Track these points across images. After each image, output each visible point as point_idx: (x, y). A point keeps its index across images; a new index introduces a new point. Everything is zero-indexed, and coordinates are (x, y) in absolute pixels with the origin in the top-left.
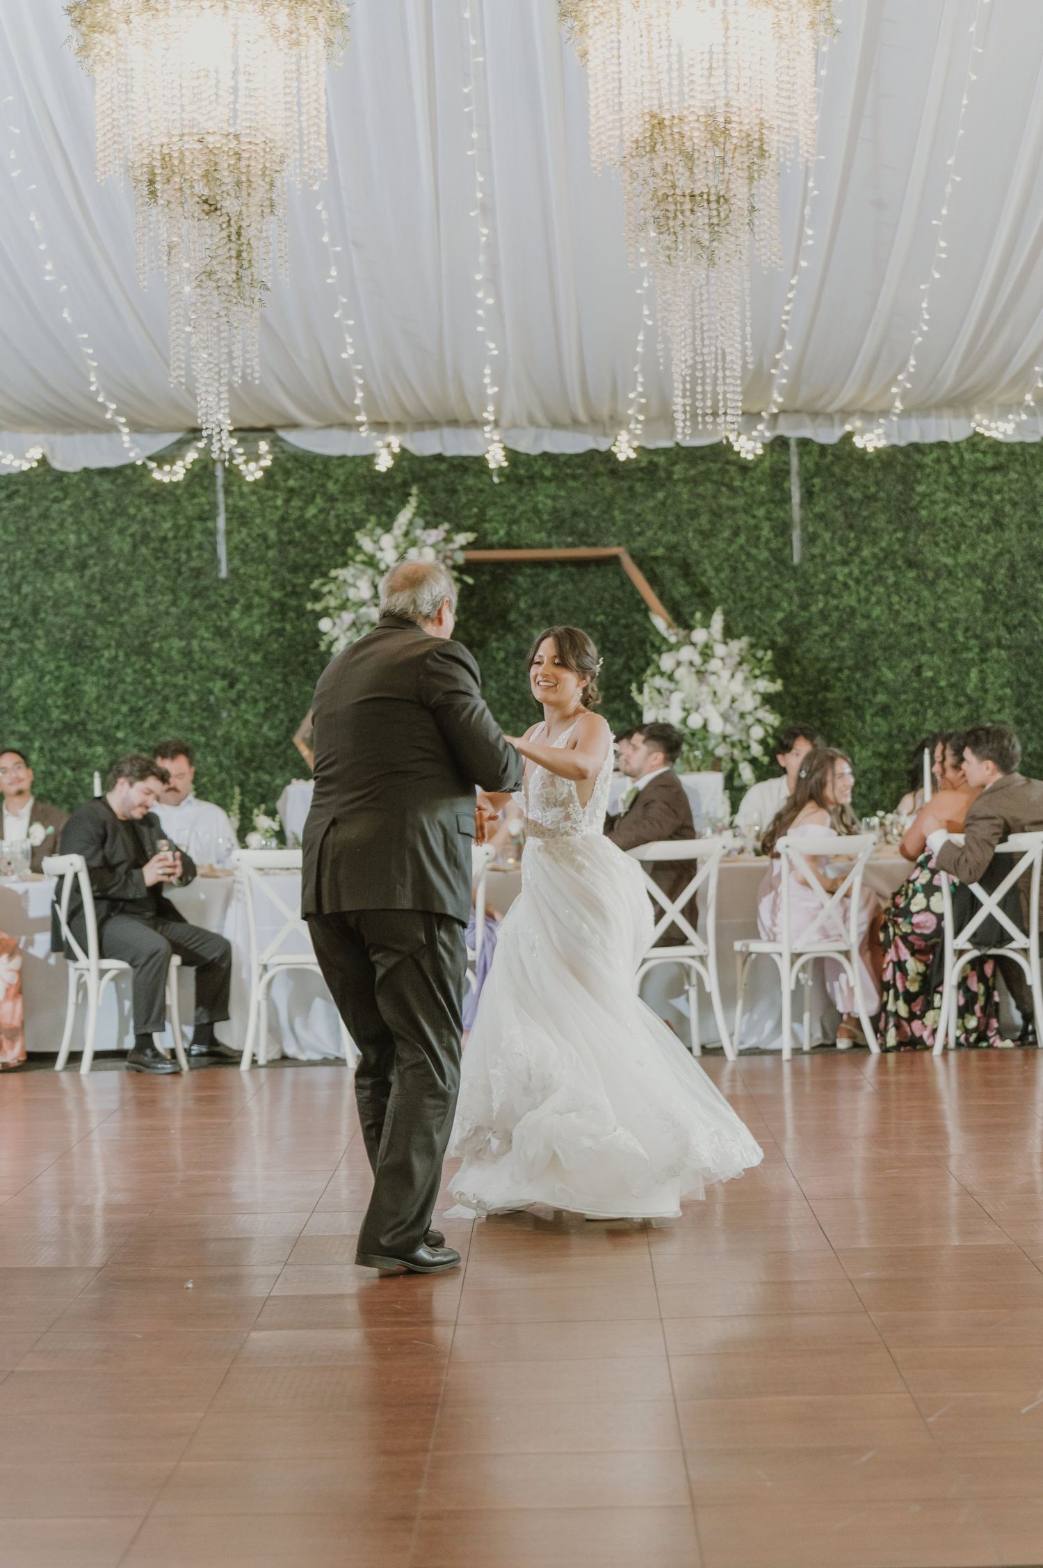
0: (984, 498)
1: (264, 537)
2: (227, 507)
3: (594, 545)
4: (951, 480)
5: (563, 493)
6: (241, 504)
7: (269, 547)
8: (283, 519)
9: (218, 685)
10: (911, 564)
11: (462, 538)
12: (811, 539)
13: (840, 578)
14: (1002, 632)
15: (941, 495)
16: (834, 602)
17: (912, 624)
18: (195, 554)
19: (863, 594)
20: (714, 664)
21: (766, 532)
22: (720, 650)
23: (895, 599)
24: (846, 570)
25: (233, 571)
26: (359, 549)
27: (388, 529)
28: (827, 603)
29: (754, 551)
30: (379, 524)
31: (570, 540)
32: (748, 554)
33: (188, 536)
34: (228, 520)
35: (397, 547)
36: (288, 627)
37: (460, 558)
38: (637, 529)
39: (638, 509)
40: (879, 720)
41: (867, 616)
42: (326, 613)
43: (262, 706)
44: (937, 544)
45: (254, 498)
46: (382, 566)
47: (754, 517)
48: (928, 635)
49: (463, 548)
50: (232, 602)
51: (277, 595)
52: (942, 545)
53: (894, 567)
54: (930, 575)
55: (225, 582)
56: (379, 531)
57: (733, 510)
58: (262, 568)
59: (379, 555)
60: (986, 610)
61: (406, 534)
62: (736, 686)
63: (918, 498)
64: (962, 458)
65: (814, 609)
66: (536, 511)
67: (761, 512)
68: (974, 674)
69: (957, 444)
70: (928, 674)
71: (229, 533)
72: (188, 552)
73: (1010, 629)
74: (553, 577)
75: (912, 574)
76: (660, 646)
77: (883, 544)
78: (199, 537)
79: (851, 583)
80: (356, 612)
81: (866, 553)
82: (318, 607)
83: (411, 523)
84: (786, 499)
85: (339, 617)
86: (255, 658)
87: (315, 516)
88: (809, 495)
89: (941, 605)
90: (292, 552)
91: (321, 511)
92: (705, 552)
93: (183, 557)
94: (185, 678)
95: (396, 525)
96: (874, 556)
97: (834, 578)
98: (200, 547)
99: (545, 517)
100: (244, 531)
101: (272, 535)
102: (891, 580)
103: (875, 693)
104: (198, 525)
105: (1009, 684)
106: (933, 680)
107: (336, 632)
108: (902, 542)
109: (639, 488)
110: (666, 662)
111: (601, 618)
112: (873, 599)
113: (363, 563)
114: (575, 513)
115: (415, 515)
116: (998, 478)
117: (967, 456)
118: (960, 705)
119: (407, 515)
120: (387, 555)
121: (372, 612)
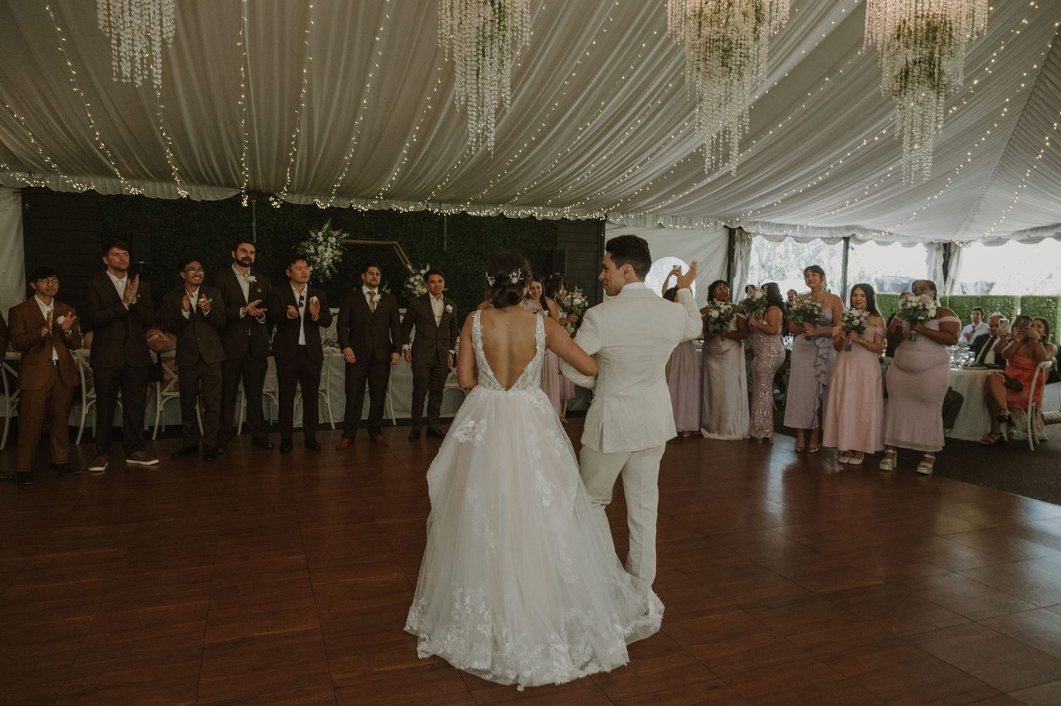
0: (501, 235)
1: (270, 230)
2: (256, 216)
3: (383, 240)
4: (491, 229)
6: (262, 218)
7: (271, 234)
8: (277, 224)
11: (344, 235)
12: (449, 244)
13: (458, 256)
15: (489, 233)
19: (465, 261)
21: (436, 240)
23: (474, 263)
24: (460, 253)
25: (258, 240)
26: (310, 236)
27: (320, 230)
28: (454, 263)
29: (432, 246)
30: (316, 228)
31: (374, 238)
32: (430, 247)
33: (242, 227)
34: (257, 223)
35: (323, 236)
36: (278, 261)
37: (343, 241)
38: (397, 236)
39: (397, 230)
41: (466, 268)
44: (487, 248)
45: (266, 216)
46: (319, 242)
47: (433, 235)
49: (344, 238)
51: (274, 250)
53: (474, 253)
56: (316, 230)
57: (426, 233)
58: (269, 240)
59: (318, 238)
61: (326, 232)
63: (482, 233)
64: (496, 221)
65: (450, 265)
67: (435, 234)
69: (495, 217)
71: (256, 227)
72: (242, 233)
75: (479, 257)
76: (409, 274)
77: (471, 247)
78: (245, 228)
79: (462, 257)
81: (466, 249)
83: (328, 229)
84: (442, 231)
87: (288, 224)
88: (449, 229)
90: (280, 236)
91: (290, 222)
92: (418, 245)
95: (323, 228)
96: (469, 250)
97: (456, 255)
98: (246, 231)
99: (367, 230)
100: (262, 227)
101: (272, 230)
102: (473, 257)
104: (245, 224)
108: (477, 246)
110: (412, 280)
112: (468, 263)
113: (312, 241)
115: (330, 226)
116: (506, 229)
117: (498, 221)
119: (326, 226)
120: (321, 239)
121: (315, 258)
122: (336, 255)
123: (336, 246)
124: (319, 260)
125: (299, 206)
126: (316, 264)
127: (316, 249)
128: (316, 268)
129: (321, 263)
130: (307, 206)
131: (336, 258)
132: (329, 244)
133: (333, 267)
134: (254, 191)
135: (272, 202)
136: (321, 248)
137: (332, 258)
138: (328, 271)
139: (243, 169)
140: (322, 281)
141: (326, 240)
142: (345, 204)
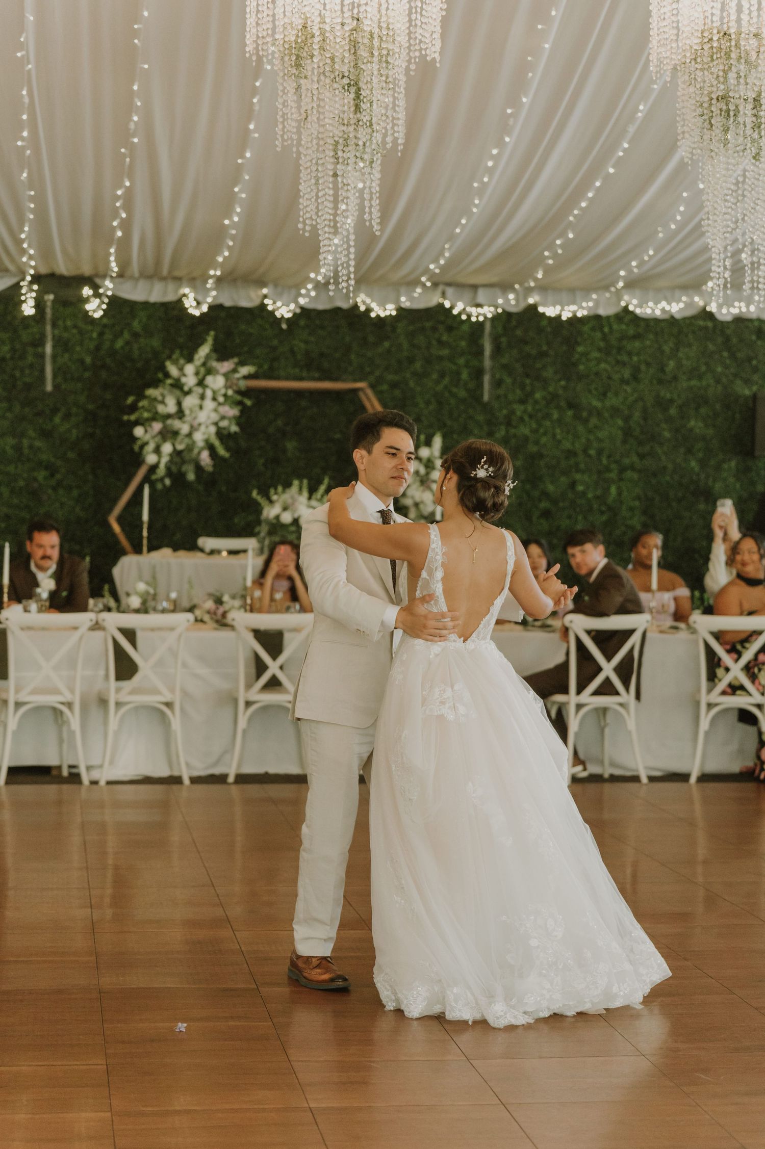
0: (625, 358)
1: (82, 362)
2: (54, 336)
3: (336, 379)
4: (602, 344)
5: (312, 339)
6: (66, 335)
7: (85, 370)
8: (98, 348)
9: (41, 475)
10: (570, 406)
11: (245, 370)
12: (497, 384)
13: (519, 413)
14: (635, 458)
15: (595, 354)
16: (513, 431)
17: (569, 451)
18: (27, 372)
19: (534, 426)
21: (465, 375)
23: (558, 431)
24: (522, 407)
25: (56, 387)
26: (167, 375)
27: (190, 360)
28: (507, 432)
29: (454, 390)
30: (182, 355)
31: (317, 375)
32: (450, 392)
33: (22, 357)
34: (54, 347)
35: (197, 374)
36: (98, 431)
37: (243, 384)
38: (368, 369)
39: (369, 354)
40: (543, 521)
41: (537, 443)
42: (137, 423)
43: (75, 493)
44: (590, 391)
45: (75, 331)
46: (186, 388)
47: (455, 364)
48: (581, 457)
49: (245, 377)
50: (55, 411)
51: (91, 407)
52: (594, 392)
53: (558, 407)
54: (585, 414)
55: (50, 394)
56: (182, 361)
57: (440, 358)
58: (79, 385)
59: (183, 380)
60: (624, 442)
61: (204, 364)
63: (577, 356)
64: (611, 327)
66: (292, 351)
67: (461, 361)
68: (613, 490)
69: (608, 318)
70: (580, 488)
71: (54, 357)
72: (22, 371)
73: (642, 457)
74: (304, 403)
75: (570, 413)
77: (551, 389)
78: (30, 359)
79: (526, 418)
80: (163, 422)
81: (538, 396)
82: (133, 417)
83: (208, 357)
84: (480, 353)
85: (150, 426)
86: (71, 455)
87: (122, 348)
88: (497, 350)
89: (592, 437)
90: (104, 374)
91: (127, 343)
92: (418, 389)
93: (18, 374)
94: (16, 468)
95: (196, 357)
96: (544, 398)
97: (513, 412)
98: (31, 366)
99: (299, 357)
100: (67, 356)
101: (88, 360)
102: (556, 416)
103: (540, 500)
104: (30, 350)
105: (638, 498)
106: (584, 493)
107: (147, 437)
108: (565, 388)
109: (371, 339)
111: (338, 436)
112: (541, 431)
113: (172, 385)
114: (322, 355)
115: (211, 350)
116: (637, 344)
117: (615, 327)
118: (602, 513)
119: (204, 351)
120: (190, 380)
121: (176, 424)
122: (223, 418)
123: (225, 395)
124: (185, 429)
125: (146, 305)
126: (180, 438)
127: (179, 404)
128: (180, 447)
129: (189, 435)
130: (165, 305)
131: (224, 424)
132: (209, 393)
133: (217, 443)
134: (52, 276)
135: (87, 300)
136: (189, 402)
137: (216, 424)
138: (205, 457)
139: (23, 252)
140: (191, 476)
141: (201, 383)
142: (247, 299)
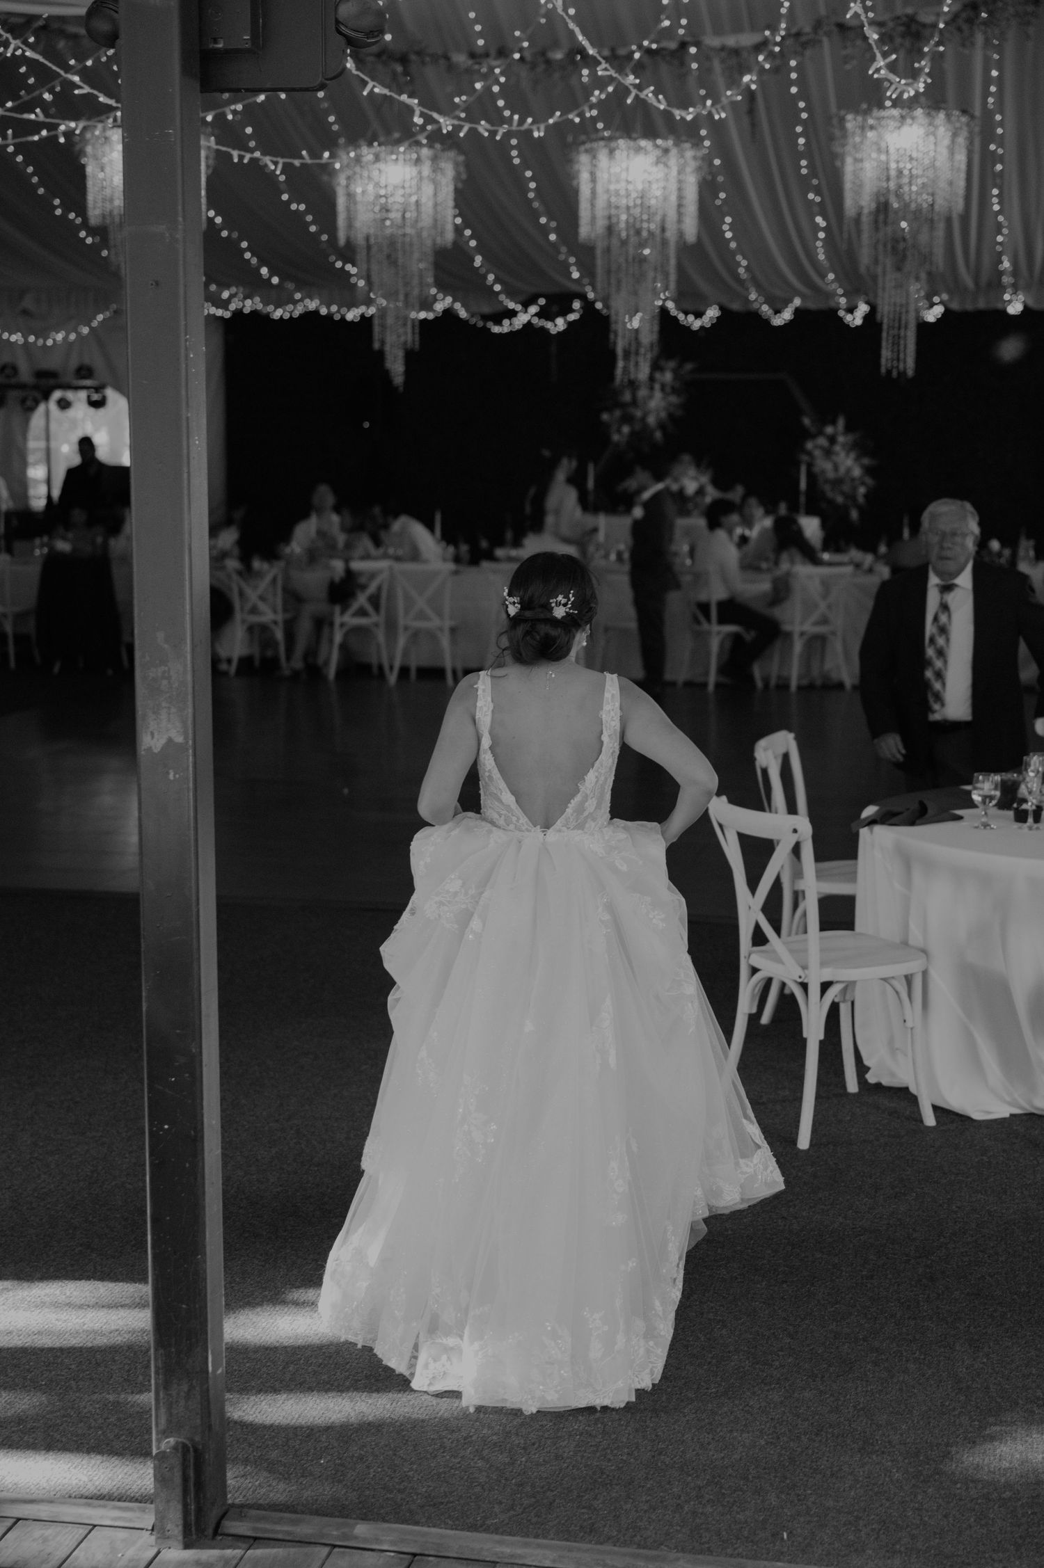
1: (579, 358)
3: (770, 372)
7: (582, 365)
20: (837, 448)
22: (841, 439)
25: (559, 378)
34: (557, 348)
37: (687, 377)
42: (604, 410)
49: (691, 372)
62: (849, 462)
71: (558, 356)
78: (540, 358)
80: (622, 409)
82: (602, 405)
85: (614, 412)
86: (570, 433)
100: (566, 355)
101: (584, 357)
104: (540, 351)
107: (611, 421)
110: (808, 445)
121: (632, 410)
122: (671, 404)
123: (672, 387)
126: (635, 421)
128: (636, 428)
129: (643, 419)
131: (673, 409)
133: (667, 425)
136: (641, 394)
137: (665, 410)
